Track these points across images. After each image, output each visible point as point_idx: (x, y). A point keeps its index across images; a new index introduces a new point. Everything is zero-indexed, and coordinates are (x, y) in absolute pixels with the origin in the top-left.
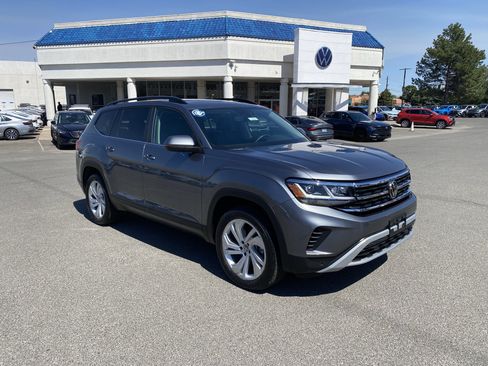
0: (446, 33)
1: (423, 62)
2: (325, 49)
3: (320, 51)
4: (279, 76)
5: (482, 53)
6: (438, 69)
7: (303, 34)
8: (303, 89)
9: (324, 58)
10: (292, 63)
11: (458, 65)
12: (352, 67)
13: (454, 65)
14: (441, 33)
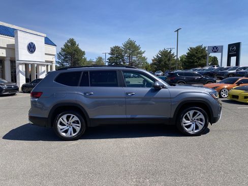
0: (68, 41)
1: (60, 53)
2: (32, 43)
3: (30, 44)
4: (4, 55)
5: (84, 52)
6: (66, 57)
7: (20, 34)
8: (22, 64)
9: (31, 48)
10: (14, 49)
11: (76, 56)
12: (46, 54)
13: (74, 56)
14: (66, 42)
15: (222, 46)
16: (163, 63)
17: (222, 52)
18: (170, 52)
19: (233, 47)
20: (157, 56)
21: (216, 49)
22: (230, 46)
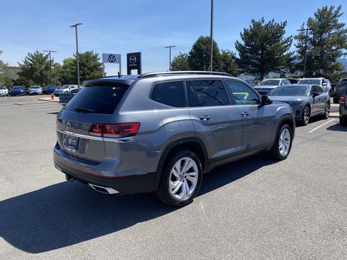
15: (120, 56)
16: (37, 73)
17: (120, 62)
18: (47, 57)
19: (133, 58)
20: (26, 62)
21: (112, 58)
22: (129, 56)
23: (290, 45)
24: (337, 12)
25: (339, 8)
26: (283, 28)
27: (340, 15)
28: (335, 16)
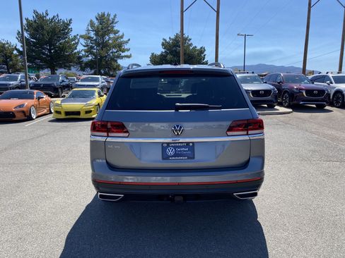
23: (77, 43)
24: (114, 19)
25: (115, 16)
26: (69, 25)
27: (116, 23)
28: (113, 22)
